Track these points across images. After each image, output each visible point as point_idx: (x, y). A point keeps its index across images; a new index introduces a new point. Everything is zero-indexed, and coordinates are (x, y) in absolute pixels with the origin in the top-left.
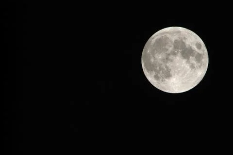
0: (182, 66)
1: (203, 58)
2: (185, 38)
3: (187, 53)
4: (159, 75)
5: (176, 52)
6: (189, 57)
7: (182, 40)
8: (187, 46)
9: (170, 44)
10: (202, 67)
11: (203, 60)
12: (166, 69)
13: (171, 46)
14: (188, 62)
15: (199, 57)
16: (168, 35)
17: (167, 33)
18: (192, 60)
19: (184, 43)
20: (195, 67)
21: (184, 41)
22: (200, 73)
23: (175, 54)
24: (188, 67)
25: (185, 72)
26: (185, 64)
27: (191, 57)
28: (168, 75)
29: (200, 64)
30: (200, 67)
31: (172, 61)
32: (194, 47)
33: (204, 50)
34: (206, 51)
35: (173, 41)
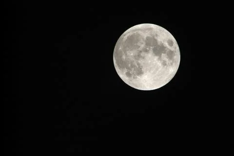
0: (154, 63)
1: (175, 55)
2: (157, 35)
3: (159, 50)
4: (131, 72)
5: (148, 49)
6: (161, 54)
7: (154, 37)
8: (159, 44)
9: (142, 41)
10: (174, 64)
11: (175, 57)
12: (138, 67)
13: (142, 43)
14: (160, 59)
15: (171, 54)
16: (140, 32)
17: (139, 29)
18: (164, 56)
19: (156, 40)
20: (167, 64)
21: (156, 38)
22: (172, 70)
23: (146, 51)
24: (159, 64)
25: (157, 69)
26: (157, 62)
27: (163, 54)
28: (140, 72)
29: (171, 61)
30: (172, 64)
31: (143, 58)
32: (166, 44)
33: (176, 47)
34: (178, 48)
35: (145, 38)
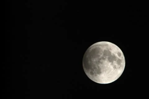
0: (109, 66)
2: (111, 49)
3: (112, 58)
4: (93, 72)
5: (105, 57)
7: (109, 50)
8: (112, 54)
9: (101, 53)
10: (121, 68)
11: (122, 63)
12: (98, 68)
13: (101, 54)
14: (112, 64)
15: (119, 62)
16: (100, 47)
17: (100, 45)
18: (115, 63)
19: (110, 52)
20: (117, 67)
22: (119, 72)
23: (104, 59)
24: (112, 67)
25: (110, 71)
26: (110, 66)
27: (114, 61)
28: (99, 72)
29: (120, 66)
30: (120, 68)
31: (102, 63)
32: (117, 55)
33: (122, 57)
34: (124, 58)
35: (103, 51)
